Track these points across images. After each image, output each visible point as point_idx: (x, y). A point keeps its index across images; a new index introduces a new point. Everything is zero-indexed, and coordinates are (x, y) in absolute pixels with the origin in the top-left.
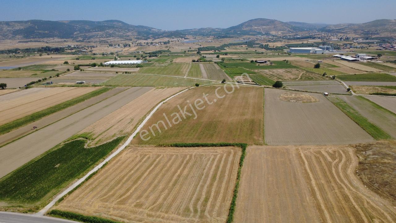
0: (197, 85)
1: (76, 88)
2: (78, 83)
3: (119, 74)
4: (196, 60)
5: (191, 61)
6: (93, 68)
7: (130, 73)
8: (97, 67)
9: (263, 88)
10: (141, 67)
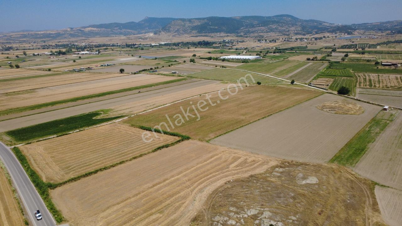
0: (259, 83)
1: (164, 77)
3: (217, 67)
4: (311, 59)
5: (306, 59)
6: (208, 61)
7: (226, 67)
8: (212, 60)
9: (323, 93)
10: (246, 63)
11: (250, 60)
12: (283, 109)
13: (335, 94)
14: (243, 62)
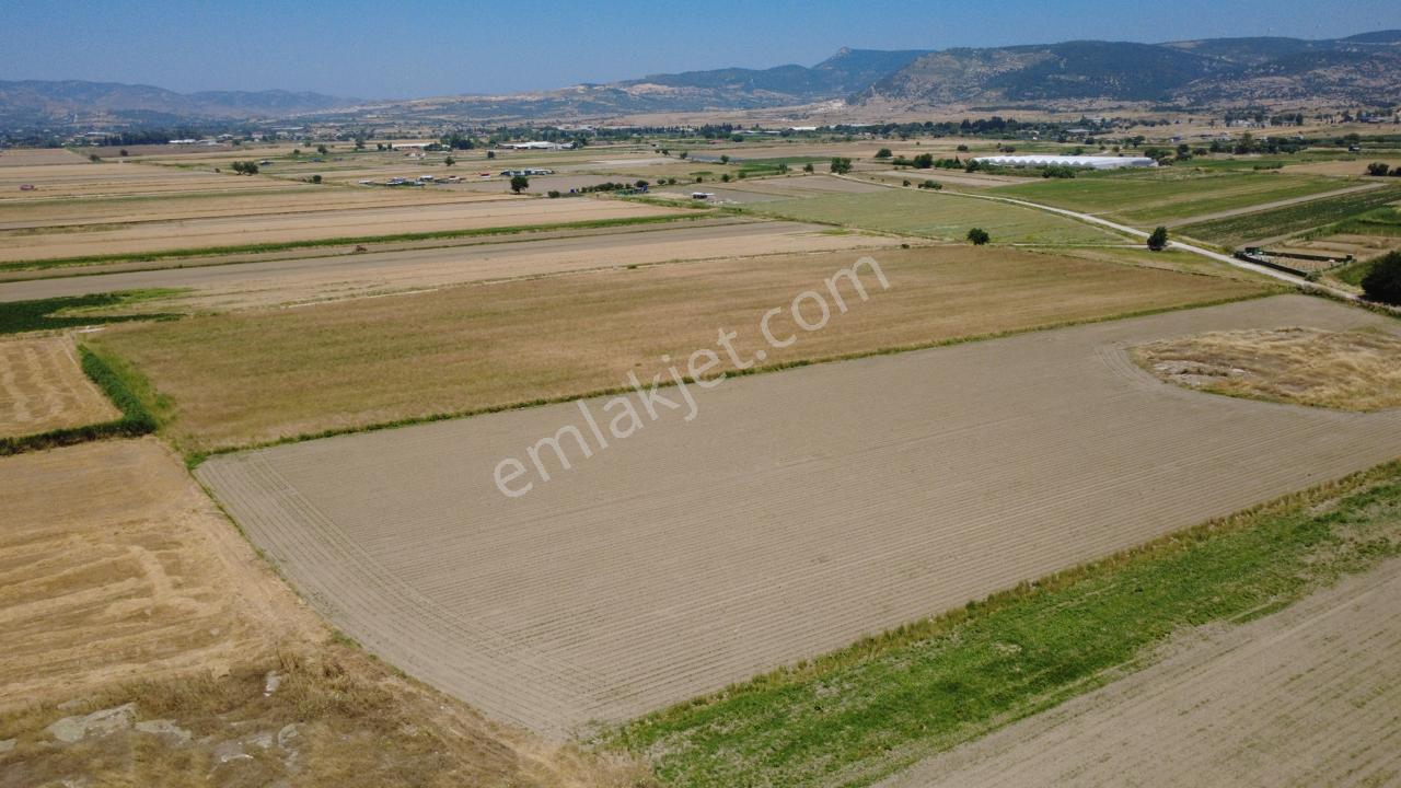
0: (979, 237)
2: (695, 197)
3: (910, 187)
5: (1366, 170)
6: (914, 170)
7: (940, 187)
8: (931, 169)
9: (1269, 292)
10: (1061, 177)
11: (1092, 169)
12: (913, 344)
13: (1341, 300)
14: (1046, 176)
